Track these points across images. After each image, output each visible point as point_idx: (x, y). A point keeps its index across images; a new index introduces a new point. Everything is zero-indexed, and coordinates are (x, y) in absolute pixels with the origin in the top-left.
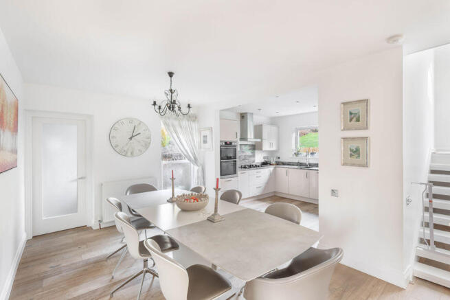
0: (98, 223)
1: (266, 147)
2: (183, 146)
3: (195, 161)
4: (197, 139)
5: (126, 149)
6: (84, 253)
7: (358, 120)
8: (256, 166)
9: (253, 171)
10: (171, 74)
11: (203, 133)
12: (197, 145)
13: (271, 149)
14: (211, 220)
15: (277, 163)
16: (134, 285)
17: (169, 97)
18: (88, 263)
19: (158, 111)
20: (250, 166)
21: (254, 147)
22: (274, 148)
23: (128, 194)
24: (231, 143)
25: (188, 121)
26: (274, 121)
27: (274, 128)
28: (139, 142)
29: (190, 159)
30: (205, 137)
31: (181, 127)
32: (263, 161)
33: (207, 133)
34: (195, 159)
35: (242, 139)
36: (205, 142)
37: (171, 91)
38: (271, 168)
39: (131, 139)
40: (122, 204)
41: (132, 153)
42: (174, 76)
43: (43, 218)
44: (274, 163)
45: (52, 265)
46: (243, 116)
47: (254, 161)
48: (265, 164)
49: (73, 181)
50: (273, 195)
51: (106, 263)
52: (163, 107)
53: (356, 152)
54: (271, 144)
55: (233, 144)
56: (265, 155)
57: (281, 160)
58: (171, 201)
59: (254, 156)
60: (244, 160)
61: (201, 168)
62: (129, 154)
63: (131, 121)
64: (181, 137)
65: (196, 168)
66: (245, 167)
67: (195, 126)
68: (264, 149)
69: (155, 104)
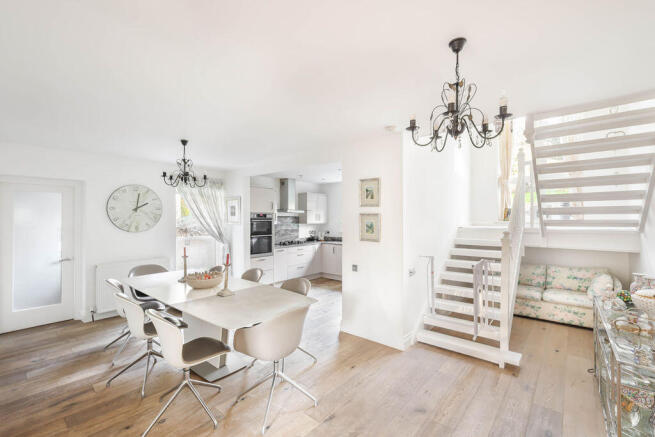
0: (90, 314)
1: (311, 219)
2: (204, 219)
3: (220, 237)
4: (222, 209)
5: (128, 222)
6: (73, 346)
7: (372, 198)
8: (298, 242)
9: (293, 249)
10: (184, 142)
11: (231, 203)
12: (223, 217)
13: (318, 222)
14: (220, 295)
15: (326, 239)
16: (138, 368)
17: (182, 167)
18: (80, 355)
19: (168, 181)
20: (291, 243)
21: (297, 220)
22: (322, 221)
23: (132, 275)
24: (265, 215)
25: (211, 187)
26: (323, 189)
27: (322, 198)
28: (146, 214)
29: (213, 235)
30: (233, 208)
31: (202, 196)
32: (309, 236)
33: (235, 203)
34: (220, 234)
35: (280, 210)
36: (233, 214)
37: (184, 160)
38: (316, 245)
39: (136, 210)
40: (124, 286)
41: (137, 228)
42: (188, 144)
43: (14, 311)
44: (322, 238)
45: (34, 359)
46: (283, 183)
47: (297, 237)
48: (311, 240)
49: (55, 263)
50: (319, 276)
51: (103, 353)
52: (175, 178)
53: (370, 228)
54: (318, 217)
55: (268, 216)
56: (311, 229)
57: (331, 235)
58: (183, 281)
59: (297, 231)
60: (283, 235)
61: (227, 245)
62: (133, 229)
63: (136, 188)
64: (202, 207)
65: (221, 245)
66: (284, 244)
67: (220, 194)
68: (309, 221)
69: (165, 175)
